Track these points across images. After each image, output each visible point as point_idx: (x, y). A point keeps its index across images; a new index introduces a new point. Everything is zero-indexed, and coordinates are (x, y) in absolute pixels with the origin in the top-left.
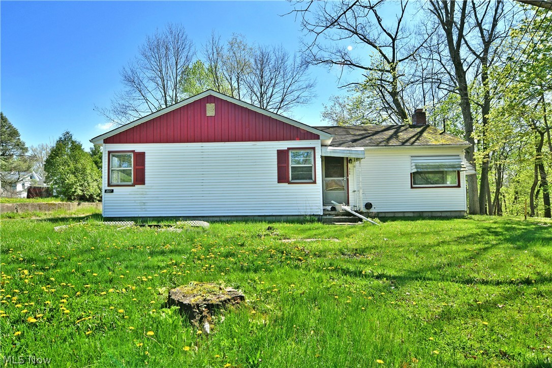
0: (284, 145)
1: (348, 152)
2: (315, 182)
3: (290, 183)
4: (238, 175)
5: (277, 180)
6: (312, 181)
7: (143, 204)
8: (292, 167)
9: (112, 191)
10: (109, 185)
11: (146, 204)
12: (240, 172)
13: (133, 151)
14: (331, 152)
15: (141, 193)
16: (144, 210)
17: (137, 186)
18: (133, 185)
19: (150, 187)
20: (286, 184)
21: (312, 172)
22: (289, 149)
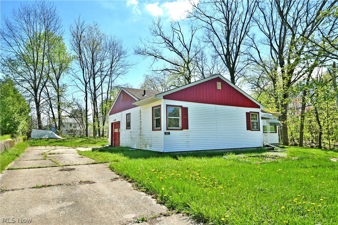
0: (248, 110)
2: (259, 130)
3: (251, 130)
5: (246, 128)
7: (187, 142)
8: (251, 122)
9: (169, 133)
10: (167, 129)
11: (189, 142)
13: (181, 107)
15: (186, 135)
16: (188, 146)
17: (184, 130)
18: (182, 129)
19: (191, 131)
21: (258, 125)
22: (250, 112)
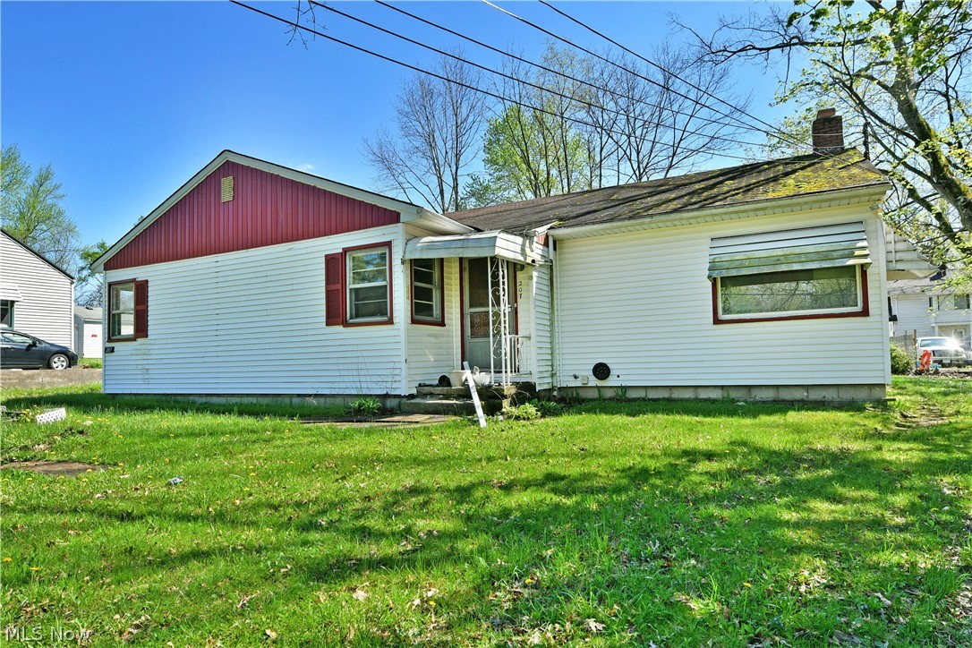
0: (335, 243)
1: (460, 244)
2: (390, 322)
3: (346, 324)
4: (265, 313)
5: (324, 319)
6: (385, 318)
7: (145, 371)
8: (351, 290)
9: (112, 350)
10: (110, 340)
11: (149, 372)
12: (269, 307)
13: (134, 281)
14: (422, 249)
15: (143, 352)
16: (147, 382)
17: (138, 341)
18: (135, 339)
19: (153, 342)
20: (339, 328)
21: (386, 298)
22: (346, 250)
